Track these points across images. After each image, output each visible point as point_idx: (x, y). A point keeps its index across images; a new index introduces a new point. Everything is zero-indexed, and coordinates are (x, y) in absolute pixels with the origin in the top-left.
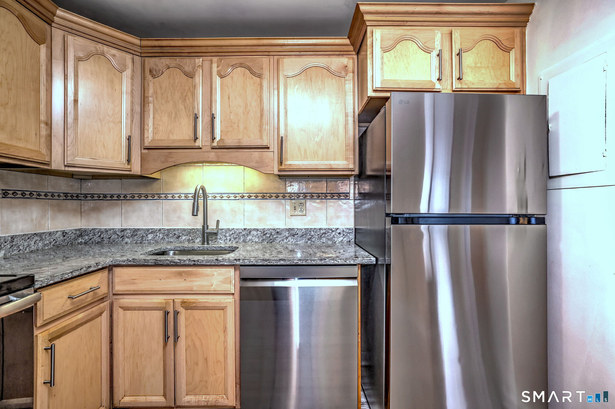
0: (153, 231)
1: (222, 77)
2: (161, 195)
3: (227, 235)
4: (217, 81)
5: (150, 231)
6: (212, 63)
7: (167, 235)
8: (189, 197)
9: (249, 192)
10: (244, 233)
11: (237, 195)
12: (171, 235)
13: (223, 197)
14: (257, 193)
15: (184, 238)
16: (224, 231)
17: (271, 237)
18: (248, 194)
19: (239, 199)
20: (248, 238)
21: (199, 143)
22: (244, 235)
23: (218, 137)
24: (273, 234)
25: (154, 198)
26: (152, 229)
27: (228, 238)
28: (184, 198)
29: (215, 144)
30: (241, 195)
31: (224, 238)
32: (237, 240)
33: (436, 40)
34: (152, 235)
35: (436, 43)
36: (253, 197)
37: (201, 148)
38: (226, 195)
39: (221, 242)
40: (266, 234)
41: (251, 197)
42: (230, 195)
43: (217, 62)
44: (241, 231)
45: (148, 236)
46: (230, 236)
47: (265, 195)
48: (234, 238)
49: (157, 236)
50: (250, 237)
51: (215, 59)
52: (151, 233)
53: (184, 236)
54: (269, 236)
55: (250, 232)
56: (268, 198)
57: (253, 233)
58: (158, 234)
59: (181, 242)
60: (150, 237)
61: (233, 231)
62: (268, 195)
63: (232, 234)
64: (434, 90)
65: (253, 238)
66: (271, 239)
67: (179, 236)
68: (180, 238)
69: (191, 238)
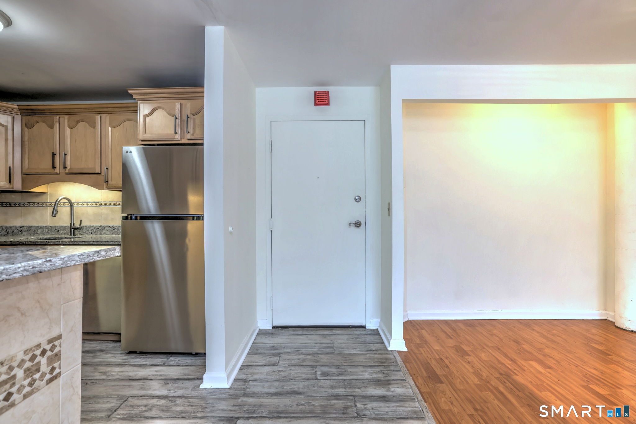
0: (41, 228)
1: (71, 128)
2: (48, 203)
3: (90, 230)
4: (68, 131)
5: (40, 227)
6: (64, 119)
7: (51, 230)
8: (66, 205)
9: (105, 201)
10: (100, 228)
11: (97, 203)
12: (53, 230)
13: (88, 205)
14: (110, 201)
15: (62, 232)
16: (87, 227)
17: (118, 232)
18: (104, 203)
19: (98, 206)
20: (103, 232)
21: (57, 171)
22: (100, 230)
23: (69, 167)
24: (119, 229)
25: (43, 206)
26: (41, 226)
27: (90, 232)
28: (63, 205)
29: (67, 171)
30: (100, 203)
31: (88, 232)
32: (96, 233)
33: (176, 109)
34: (41, 230)
35: (176, 111)
36: (108, 205)
37: (59, 174)
38: (90, 203)
39: (86, 234)
40: (115, 229)
41: (106, 204)
42: (93, 203)
43: (68, 119)
44: (98, 227)
45: (38, 231)
46: (91, 230)
47: (116, 203)
48: (94, 232)
49: (44, 230)
50: (104, 231)
51: (66, 117)
52: (40, 228)
53: (62, 230)
54: (116, 230)
55: (104, 228)
56: (117, 205)
57: (106, 228)
58: (45, 229)
59: (60, 235)
60: (40, 231)
61: (93, 227)
62: (118, 203)
63: (93, 229)
64: (175, 139)
65: (106, 232)
66: (118, 233)
67: (59, 231)
68: (59, 232)
69: (66, 232)
